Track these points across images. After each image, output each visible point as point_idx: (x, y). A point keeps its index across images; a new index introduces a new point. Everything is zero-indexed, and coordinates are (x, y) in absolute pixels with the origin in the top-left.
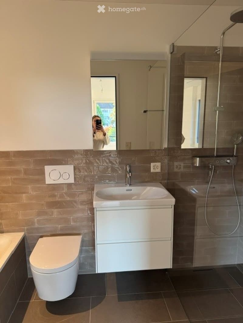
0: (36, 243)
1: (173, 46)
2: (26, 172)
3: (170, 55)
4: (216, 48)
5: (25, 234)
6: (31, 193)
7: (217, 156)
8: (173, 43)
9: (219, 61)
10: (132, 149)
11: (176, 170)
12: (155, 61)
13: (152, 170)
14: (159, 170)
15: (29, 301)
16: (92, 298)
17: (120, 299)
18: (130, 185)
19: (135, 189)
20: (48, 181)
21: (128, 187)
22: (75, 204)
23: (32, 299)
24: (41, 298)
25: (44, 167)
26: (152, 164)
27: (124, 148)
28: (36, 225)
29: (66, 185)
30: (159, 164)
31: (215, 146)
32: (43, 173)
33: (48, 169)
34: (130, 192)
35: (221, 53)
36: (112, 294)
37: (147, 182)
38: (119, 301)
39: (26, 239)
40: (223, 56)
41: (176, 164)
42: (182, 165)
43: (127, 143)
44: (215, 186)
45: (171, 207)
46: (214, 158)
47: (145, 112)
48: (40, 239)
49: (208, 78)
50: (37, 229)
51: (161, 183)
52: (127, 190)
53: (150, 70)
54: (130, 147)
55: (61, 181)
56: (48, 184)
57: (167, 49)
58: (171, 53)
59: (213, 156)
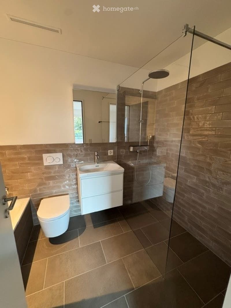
0: (40, 203)
1: (119, 87)
2: (29, 159)
3: (117, 91)
4: (139, 90)
5: (30, 198)
6: (34, 171)
7: (141, 146)
8: (119, 85)
9: (141, 97)
10: (92, 142)
11: (121, 154)
12: (108, 94)
13: (109, 154)
14: (112, 154)
15: (36, 240)
16: (79, 230)
17: (95, 227)
18: (98, 163)
19: (101, 165)
20: (45, 164)
21: (96, 164)
22: (64, 177)
23: (39, 238)
24: (46, 236)
25: (42, 155)
26: (109, 151)
27: (88, 142)
28: (39, 192)
29: (58, 166)
30: (112, 151)
31: (139, 141)
32: (41, 159)
33: (45, 156)
34: (98, 167)
35: (142, 93)
36: (90, 225)
37: (106, 161)
38: (94, 228)
39: (31, 201)
40: (143, 94)
41: (121, 150)
42: (124, 151)
43: (89, 140)
44: (140, 161)
45: (122, 173)
46: (139, 147)
47: (99, 122)
48: (42, 200)
49: (130, 106)
50: (39, 194)
51: (114, 161)
52: (96, 166)
53: (103, 99)
54: (91, 142)
55: (54, 163)
56: (45, 166)
57: (115, 88)
58: (118, 90)
59: (139, 146)
